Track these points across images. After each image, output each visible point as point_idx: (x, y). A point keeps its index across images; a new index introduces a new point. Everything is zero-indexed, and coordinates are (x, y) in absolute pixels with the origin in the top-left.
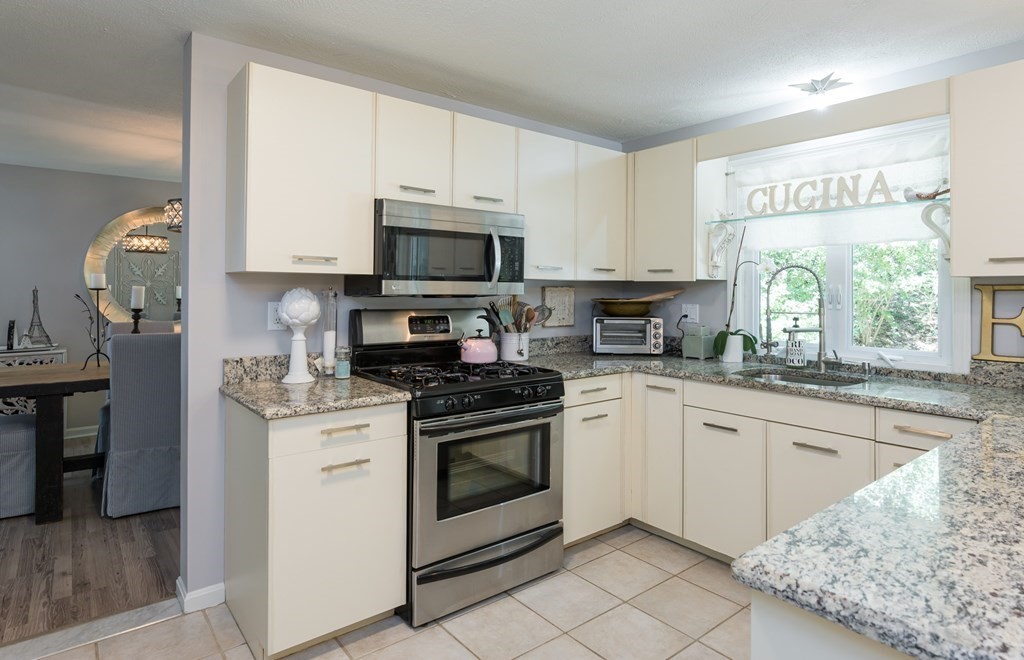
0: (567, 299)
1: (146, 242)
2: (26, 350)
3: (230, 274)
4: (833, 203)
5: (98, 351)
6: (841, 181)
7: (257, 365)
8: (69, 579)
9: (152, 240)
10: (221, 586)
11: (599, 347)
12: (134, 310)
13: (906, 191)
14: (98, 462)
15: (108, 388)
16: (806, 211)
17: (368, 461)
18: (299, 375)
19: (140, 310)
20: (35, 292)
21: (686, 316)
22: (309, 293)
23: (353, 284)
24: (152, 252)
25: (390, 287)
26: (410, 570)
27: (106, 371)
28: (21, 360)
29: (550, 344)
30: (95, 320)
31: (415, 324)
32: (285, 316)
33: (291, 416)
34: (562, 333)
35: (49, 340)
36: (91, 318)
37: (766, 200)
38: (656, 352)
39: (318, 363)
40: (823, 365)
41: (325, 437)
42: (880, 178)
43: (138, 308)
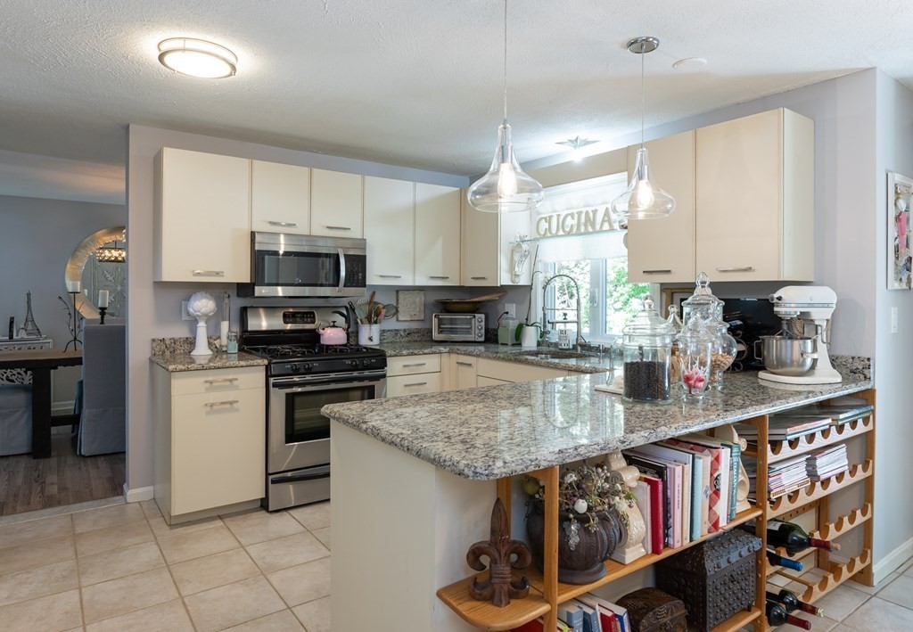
0: (418, 299)
1: (115, 253)
2: (22, 340)
3: (155, 282)
4: (583, 229)
5: (75, 339)
6: (587, 213)
7: (175, 343)
8: (56, 487)
9: (120, 252)
10: (151, 488)
11: (436, 336)
12: (100, 308)
13: (620, 222)
14: (74, 420)
15: (81, 364)
16: (569, 234)
17: (237, 402)
18: (202, 350)
19: (106, 308)
20: (29, 295)
21: (507, 313)
22: (208, 296)
23: (244, 290)
24: (120, 261)
25: (260, 291)
26: (267, 474)
27: (81, 351)
28: (19, 347)
29: (402, 333)
30: (73, 315)
31: (287, 318)
32: (191, 310)
33: (185, 370)
34: (414, 326)
35: (39, 332)
36: (70, 314)
37: (547, 225)
38: (481, 339)
39: (217, 343)
40: (579, 348)
41: (208, 385)
42: (607, 212)
43: (103, 306)
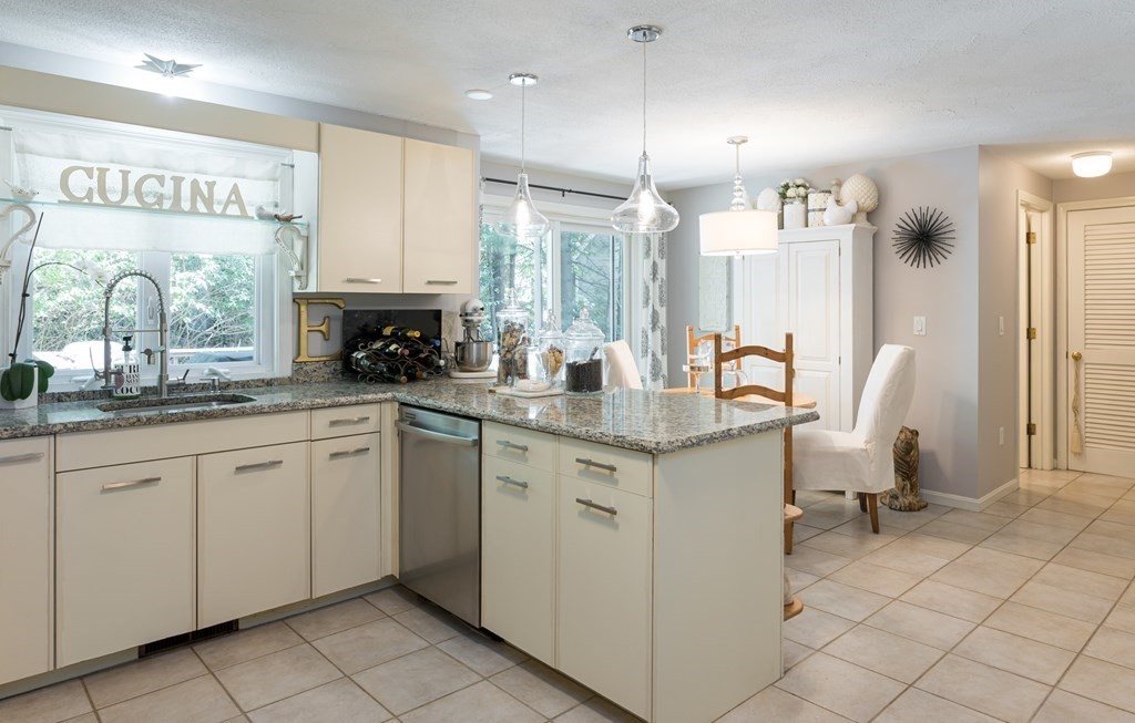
4: (186, 206)
6: (195, 183)
13: (259, 208)
16: (150, 209)
37: (94, 183)
40: (165, 389)
42: (235, 190)
